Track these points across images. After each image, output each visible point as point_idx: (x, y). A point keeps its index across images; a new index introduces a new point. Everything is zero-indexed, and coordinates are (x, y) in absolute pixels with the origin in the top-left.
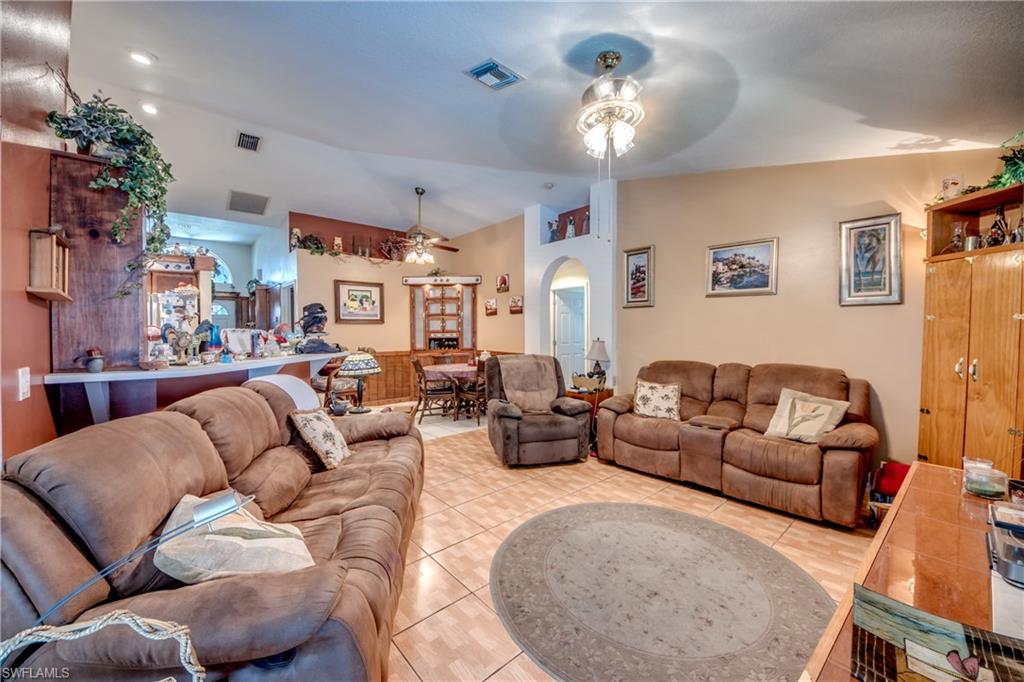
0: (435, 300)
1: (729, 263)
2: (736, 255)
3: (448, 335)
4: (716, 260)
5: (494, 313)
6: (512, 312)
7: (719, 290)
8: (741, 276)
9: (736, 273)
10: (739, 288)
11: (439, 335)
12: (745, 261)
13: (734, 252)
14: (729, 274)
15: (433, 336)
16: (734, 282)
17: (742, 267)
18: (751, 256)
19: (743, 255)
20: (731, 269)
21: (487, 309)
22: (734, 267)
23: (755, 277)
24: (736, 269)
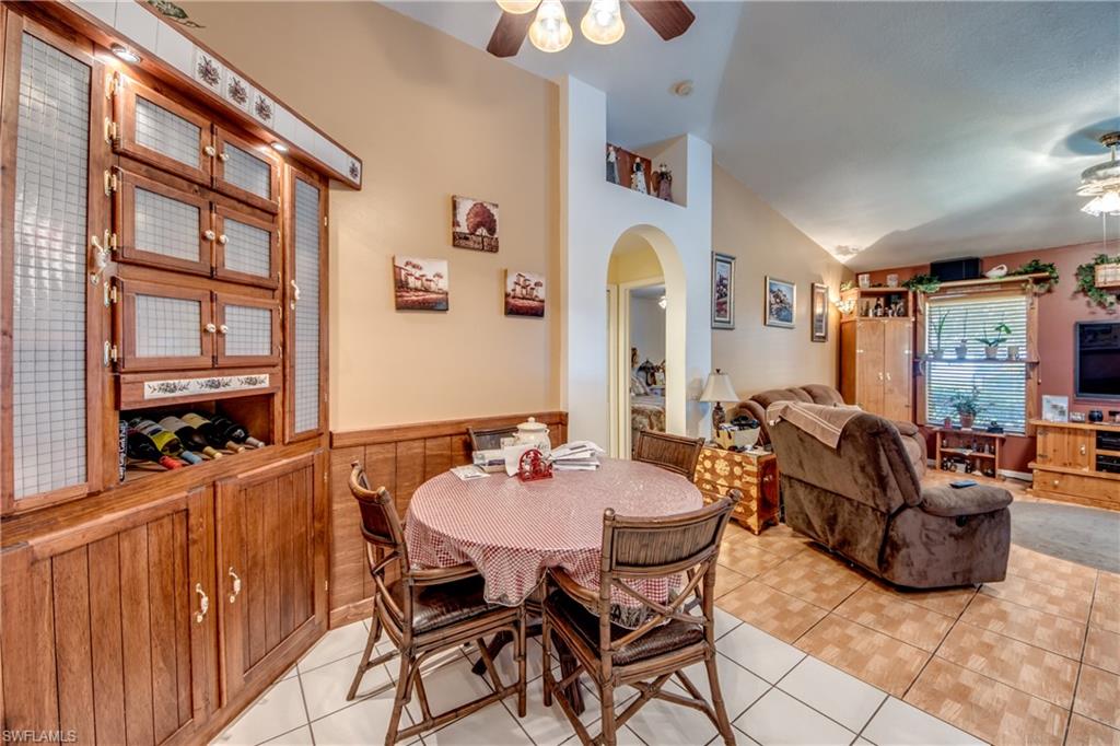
0: (160, 174)
2: (779, 290)
3: (236, 384)
4: (770, 290)
5: (434, 305)
6: (512, 311)
7: (772, 320)
8: (781, 310)
9: (779, 306)
10: (781, 320)
11: (194, 387)
12: (783, 297)
13: (779, 287)
15: (152, 391)
16: (778, 314)
17: (782, 301)
18: (785, 293)
19: (782, 292)
21: (401, 285)
22: (778, 300)
23: (786, 313)
24: (779, 303)
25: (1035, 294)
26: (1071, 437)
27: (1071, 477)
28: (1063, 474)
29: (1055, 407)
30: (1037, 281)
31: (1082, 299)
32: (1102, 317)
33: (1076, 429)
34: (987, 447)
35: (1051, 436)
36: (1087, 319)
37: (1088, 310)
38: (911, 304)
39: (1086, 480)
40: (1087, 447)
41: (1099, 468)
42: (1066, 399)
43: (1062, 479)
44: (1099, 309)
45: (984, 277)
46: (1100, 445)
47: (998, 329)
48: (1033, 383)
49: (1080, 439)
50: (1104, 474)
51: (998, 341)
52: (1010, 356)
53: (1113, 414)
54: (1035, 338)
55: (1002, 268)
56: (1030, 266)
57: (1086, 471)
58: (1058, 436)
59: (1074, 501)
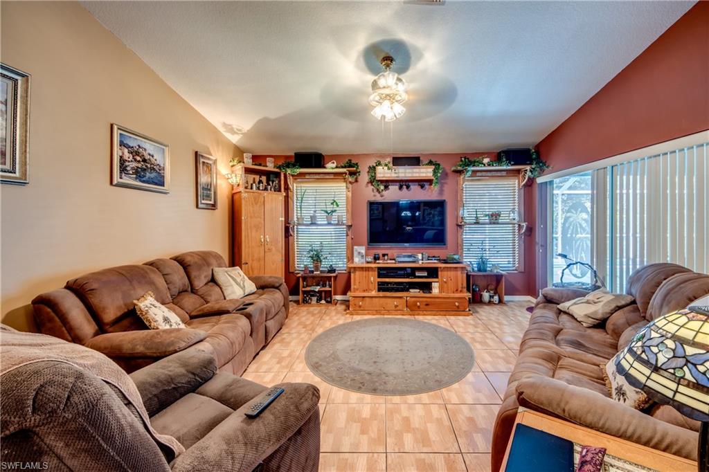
1: (135, 153)
2: (139, 146)
4: (122, 144)
7: (126, 180)
8: (144, 170)
9: (140, 165)
10: (144, 182)
12: (147, 157)
13: (139, 143)
14: (134, 164)
16: (139, 174)
17: (144, 161)
18: (151, 153)
19: (145, 150)
20: (135, 160)
22: (138, 158)
23: (153, 175)
24: (139, 161)
25: (350, 182)
26: (367, 272)
27: (367, 299)
28: (364, 297)
29: (359, 253)
30: (351, 174)
31: (371, 187)
32: (378, 199)
33: (368, 268)
34: (328, 283)
35: (357, 273)
36: (372, 199)
37: (373, 194)
38: (282, 182)
39: (374, 299)
40: (373, 278)
41: (379, 290)
42: (364, 247)
43: (363, 300)
44: (377, 194)
45: (325, 168)
46: (379, 276)
47: (332, 204)
48: (349, 238)
49: (371, 273)
50: (381, 294)
51: (333, 212)
52: (338, 221)
53: (384, 255)
54: (350, 210)
55: (333, 163)
56: (347, 163)
57: (374, 293)
58: (361, 273)
59: (369, 314)
